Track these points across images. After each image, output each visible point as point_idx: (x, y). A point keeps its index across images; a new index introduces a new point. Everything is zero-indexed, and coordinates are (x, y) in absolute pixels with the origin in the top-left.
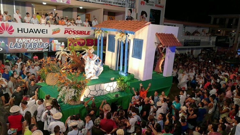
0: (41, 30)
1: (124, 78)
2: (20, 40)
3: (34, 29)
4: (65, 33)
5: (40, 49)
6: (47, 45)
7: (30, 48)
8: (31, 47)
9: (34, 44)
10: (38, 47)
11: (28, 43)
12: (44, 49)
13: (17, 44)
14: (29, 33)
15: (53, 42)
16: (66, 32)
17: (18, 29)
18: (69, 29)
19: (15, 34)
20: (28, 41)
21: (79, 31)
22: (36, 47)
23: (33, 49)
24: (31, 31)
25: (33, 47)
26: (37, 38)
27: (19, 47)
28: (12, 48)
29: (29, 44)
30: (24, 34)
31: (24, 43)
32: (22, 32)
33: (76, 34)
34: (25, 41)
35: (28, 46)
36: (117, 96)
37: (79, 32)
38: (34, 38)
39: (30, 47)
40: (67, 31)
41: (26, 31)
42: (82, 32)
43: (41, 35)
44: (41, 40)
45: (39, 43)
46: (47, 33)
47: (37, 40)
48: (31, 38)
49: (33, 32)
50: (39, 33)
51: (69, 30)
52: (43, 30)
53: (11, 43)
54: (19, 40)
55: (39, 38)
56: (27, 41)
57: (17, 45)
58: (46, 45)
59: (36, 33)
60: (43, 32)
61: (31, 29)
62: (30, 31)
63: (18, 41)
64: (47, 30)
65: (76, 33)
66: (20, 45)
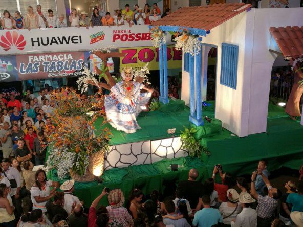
0: (69, 37)
1: (196, 129)
2: (36, 59)
3: (58, 38)
4: (114, 41)
5: (70, 72)
6: (81, 63)
7: (53, 72)
8: (55, 70)
9: (58, 63)
10: (66, 68)
11: (48, 63)
12: (77, 71)
13: (30, 65)
14: (51, 44)
15: (92, 58)
16: (117, 37)
17: (32, 39)
18: (122, 31)
19: (28, 49)
20: (49, 59)
21: (140, 34)
22: (62, 68)
23: (57, 72)
24: (54, 41)
25: (58, 69)
26: (63, 53)
27: (35, 71)
28: (24, 72)
29: (50, 64)
30: (42, 48)
31: (41, 62)
32: (39, 45)
33: (136, 40)
34: (44, 60)
35: (48, 68)
36: (174, 167)
37: (141, 36)
38: (58, 53)
39: (53, 69)
40: (117, 35)
41: (45, 42)
42: (146, 36)
43: (71, 46)
44: (70, 55)
45: (67, 62)
46: (81, 42)
47: (62, 55)
48: (52, 54)
49: (56, 42)
50: (67, 43)
51: (121, 34)
52: (74, 38)
53: (22, 65)
54: (33, 58)
55: (67, 53)
56: (46, 60)
57: (31, 67)
58: (80, 65)
59: (62, 43)
60: (74, 41)
61: (54, 38)
62: (52, 42)
63: (32, 61)
64: (80, 37)
65: (136, 38)
66: (35, 66)
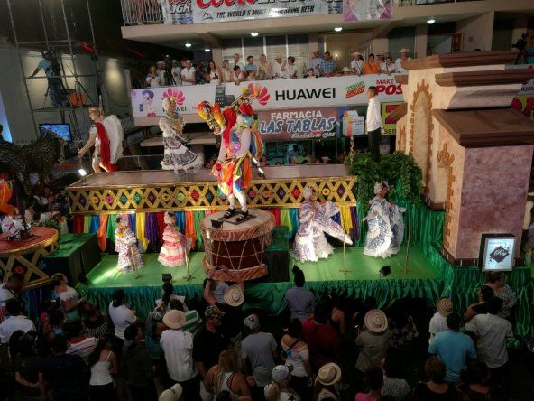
0: (320, 90)
2: (279, 116)
3: (307, 91)
5: (318, 133)
6: (332, 122)
7: (297, 132)
8: (300, 130)
9: (304, 122)
10: (313, 128)
11: (293, 122)
12: (326, 132)
13: (273, 123)
14: (298, 99)
15: (347, 116)
16: (380, 89)
17: (277, 92)
18: (388, 82)
19: (272, 104)
20: (294, 116)
22: (308, 128)
23: (302, 133)
24: (301, 94)
25: (304, 128)
26: (311, 109)
27: (277, 131)
28: (265, 131)
29: (295, 123)
30: (287, 104)
31: (285, 120)
32: (284, 99)
34: (288, 118)
35: (292, 128)
38: (304, 110)
39: (298, 129)
40: (381, 86)
41: (291, 96)
43: (322, 102)
44: (319, 112)
45: (314, 121)
46: (334, 96)
47: (310, 112)
48: (298, 110)
49: (304, 96)
50: (317, 97)
51: (387, 85)
52: (326, 91)
53: (263, 123)
54: (276, 115)
55: (316, 109)
56: (291, 118)
57: (273, 126)
58: (330, 124)
59: (311, 97)
60: (326, 95)
61: (301, 91)
62: (299, 96)
63: (275, 118)
64: (334, 89)
66: (278, 125)
